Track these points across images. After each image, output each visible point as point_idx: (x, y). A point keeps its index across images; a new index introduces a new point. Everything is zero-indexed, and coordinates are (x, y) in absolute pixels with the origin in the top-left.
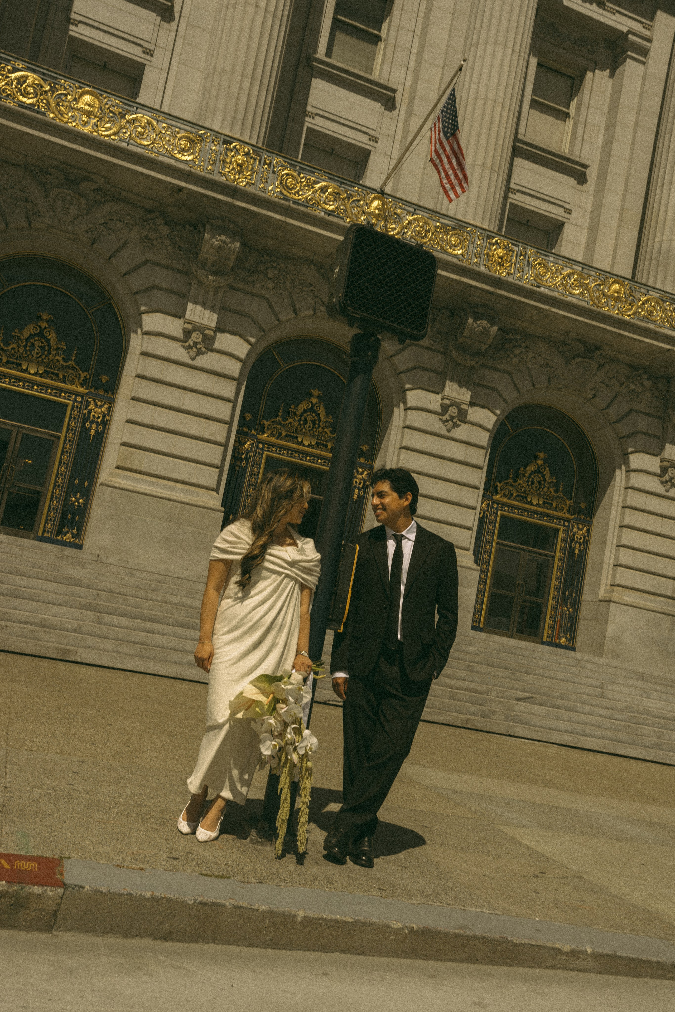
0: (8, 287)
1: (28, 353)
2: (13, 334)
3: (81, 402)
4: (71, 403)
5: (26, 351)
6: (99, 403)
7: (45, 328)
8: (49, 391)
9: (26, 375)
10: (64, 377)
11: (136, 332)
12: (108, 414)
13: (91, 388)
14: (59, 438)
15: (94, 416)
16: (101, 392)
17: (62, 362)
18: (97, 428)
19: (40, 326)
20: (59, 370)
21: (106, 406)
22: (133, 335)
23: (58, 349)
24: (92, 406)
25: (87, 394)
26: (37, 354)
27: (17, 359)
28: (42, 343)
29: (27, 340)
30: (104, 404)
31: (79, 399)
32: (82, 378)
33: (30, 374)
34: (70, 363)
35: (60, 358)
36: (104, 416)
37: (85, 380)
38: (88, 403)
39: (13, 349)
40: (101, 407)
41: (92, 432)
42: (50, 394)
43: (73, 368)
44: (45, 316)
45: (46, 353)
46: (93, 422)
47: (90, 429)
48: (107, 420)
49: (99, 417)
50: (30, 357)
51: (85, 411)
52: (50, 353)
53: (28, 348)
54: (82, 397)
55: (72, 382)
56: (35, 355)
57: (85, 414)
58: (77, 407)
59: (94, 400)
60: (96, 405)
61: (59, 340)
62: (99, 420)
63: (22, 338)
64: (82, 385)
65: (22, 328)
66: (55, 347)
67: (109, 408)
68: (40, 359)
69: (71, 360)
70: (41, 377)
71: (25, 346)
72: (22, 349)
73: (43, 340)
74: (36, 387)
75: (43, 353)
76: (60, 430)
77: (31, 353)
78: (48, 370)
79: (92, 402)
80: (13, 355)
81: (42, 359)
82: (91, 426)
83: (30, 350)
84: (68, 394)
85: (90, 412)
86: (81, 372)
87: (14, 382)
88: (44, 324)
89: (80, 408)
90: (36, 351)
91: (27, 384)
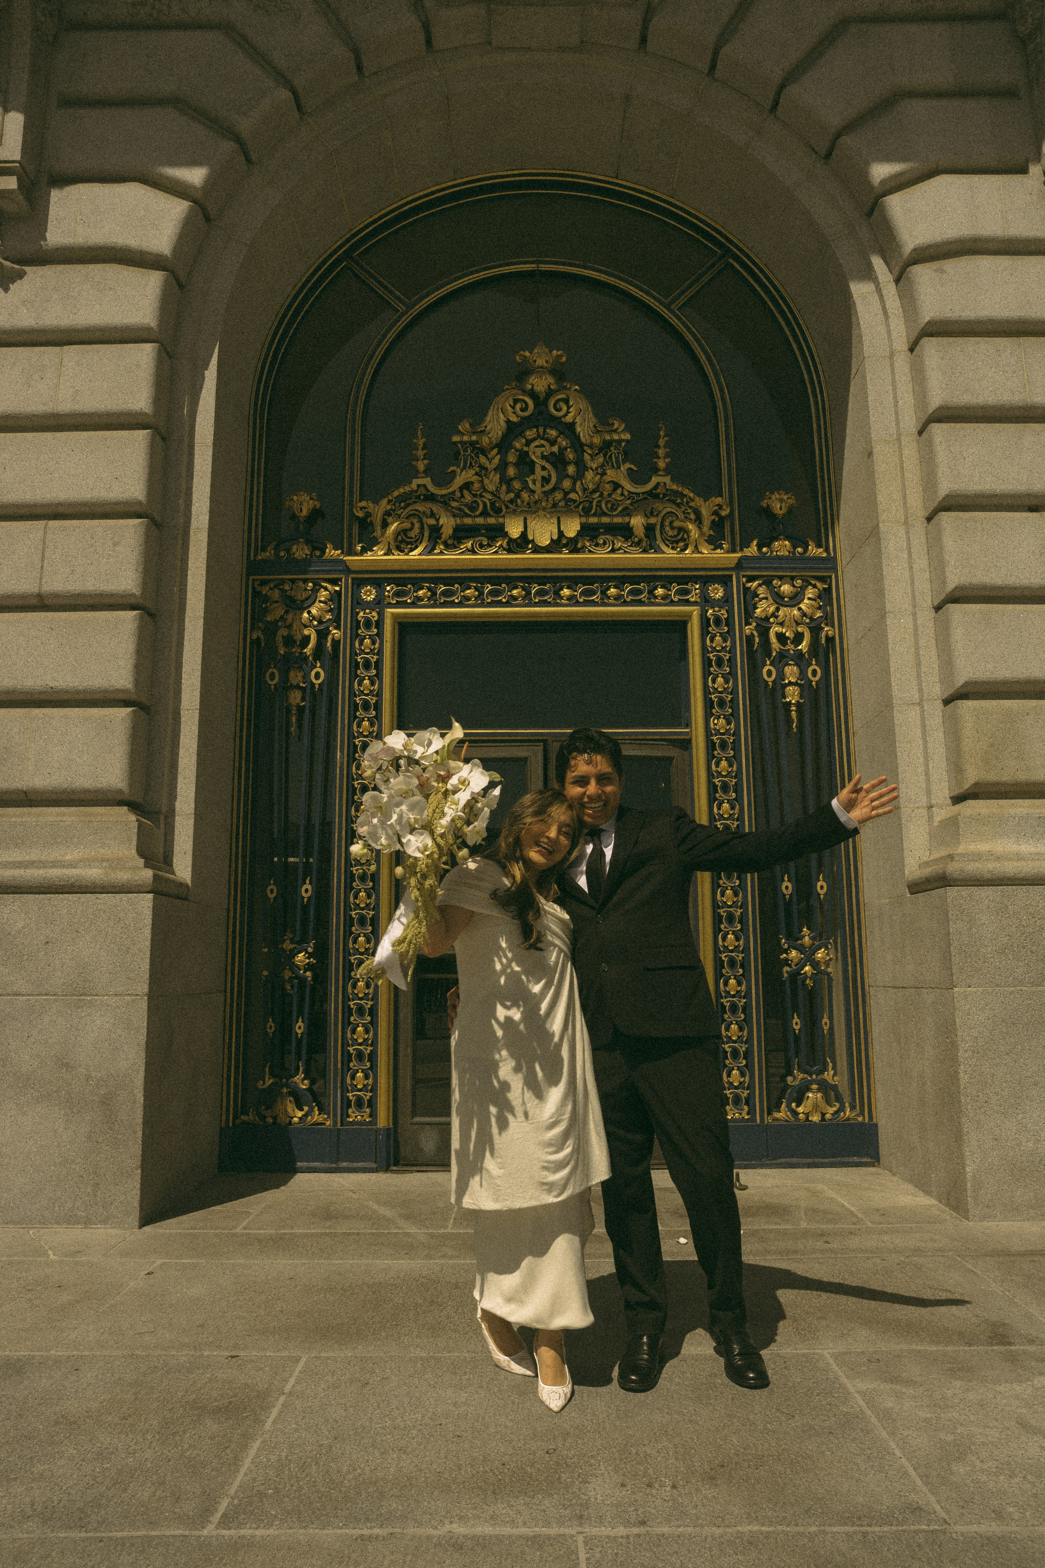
0: (409, 307)
1: (517, 485)
2: (456, 438)
3: (727, 600)
4: (695, 611)
5: (506, 481)
6: (786, 588)
7: (550, 393)
8: (613, 591)
9: (528, 556)
10: (649, 529)
11: (868, 274)
12: (828, 619)
13: (745, 544)
14: (685, 744)
15: (781, 637)
16: (782, 547)
17: (628, 486)
18: (803, 673)
19: (533, 394)
20: (627, 512)
21: (810, 592)
22: (859, 290)
23: (606, 446)
24: (763, 608)
25: (739, 566)
26: (546, 480)
27: (485, 514)
28: (553, 443)
29: (503, 445)
30: (803, 588)
31: (717, 592)
32: (707, 517)
33: (537, 550)
34: (655, 480)
35: (619, 475)
36: (815, 630)
37: (718, 525)
38: (750, 599)
39: (467, 486)
40: (795, 599)
41: (792, 695)
42: (619, 600)
43: (673, 497)
44: (541, 357)
45: (571, 469)
46: (782, 659)
47: (780, 686)
48: (830, 640)
49: (798, 638)
50: (525, 495)
51: (747, 630)
52: (586, 468)
53: (511, 471)
54: (725, 581)
55: (680, 540)
56: (538, 488)
57: (750, 639)
58: (718, 622)
59: (768, 582)
60: (779, 599)
61: (603, 419)
62: (804, 646)
63: (485, 441)
64: (714, 542)
65: (478, 416)
66: (597, 440)
67: (825, 596)
68: (558, 496)
69: (655, 470)
70: (575, 550)
71: (502, 467)
72: (492, 482)
73: (553, 433)
74: (566, 592)
75: (562, 476)
76: (681, 717)
77: (525, 487)
78: (593, 520)
79: (762, 591)
80: (472, 507)
81: (566, 494)
82: (781, 676)
83: (521, 477)
84: (675, 587)
85: (763, 628)
86: (699, 502)
87: (493, 593)
88: (540, 383)
89: (729, 622)
90: (539, 473)
91: (535, 588)
